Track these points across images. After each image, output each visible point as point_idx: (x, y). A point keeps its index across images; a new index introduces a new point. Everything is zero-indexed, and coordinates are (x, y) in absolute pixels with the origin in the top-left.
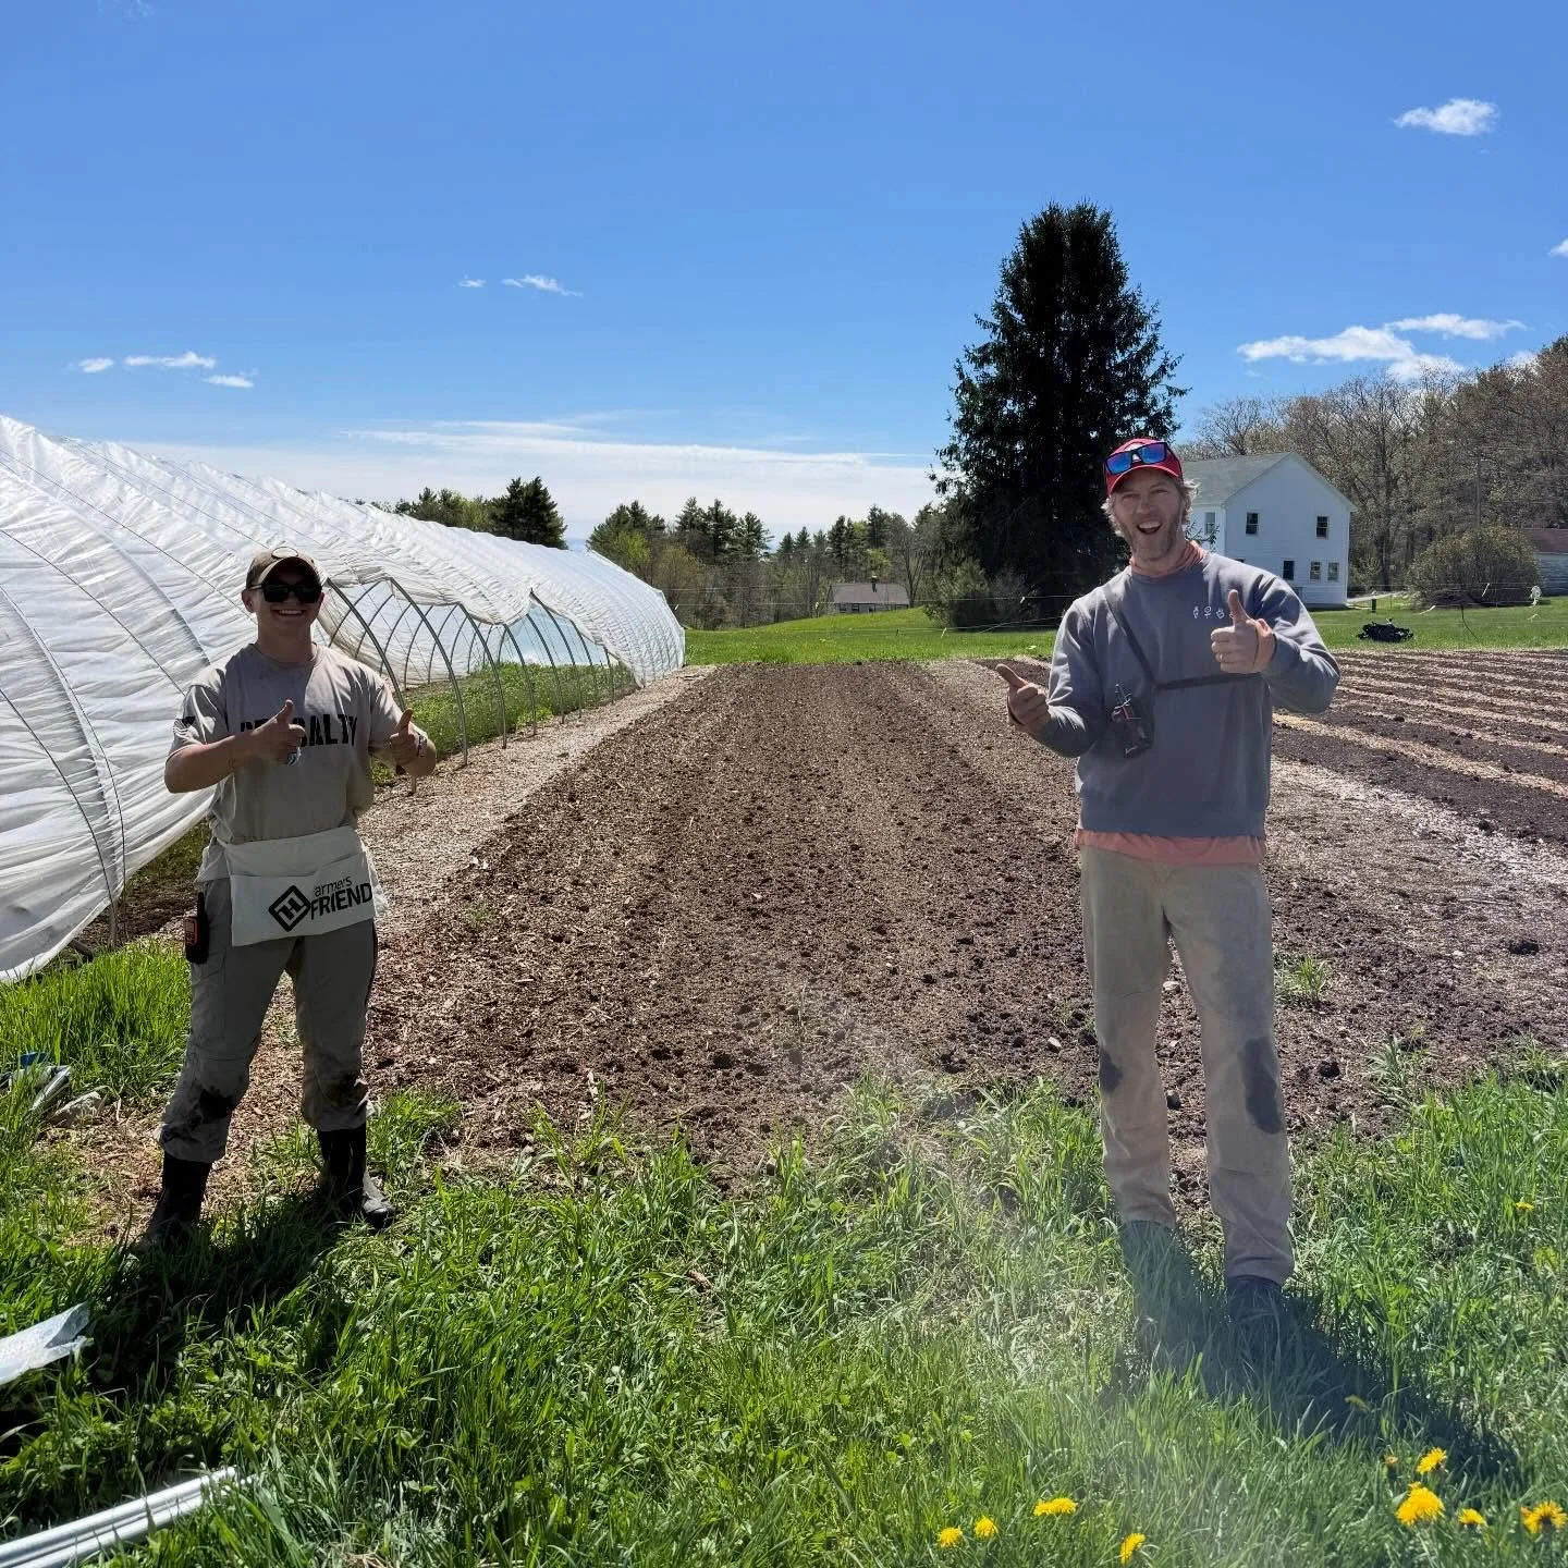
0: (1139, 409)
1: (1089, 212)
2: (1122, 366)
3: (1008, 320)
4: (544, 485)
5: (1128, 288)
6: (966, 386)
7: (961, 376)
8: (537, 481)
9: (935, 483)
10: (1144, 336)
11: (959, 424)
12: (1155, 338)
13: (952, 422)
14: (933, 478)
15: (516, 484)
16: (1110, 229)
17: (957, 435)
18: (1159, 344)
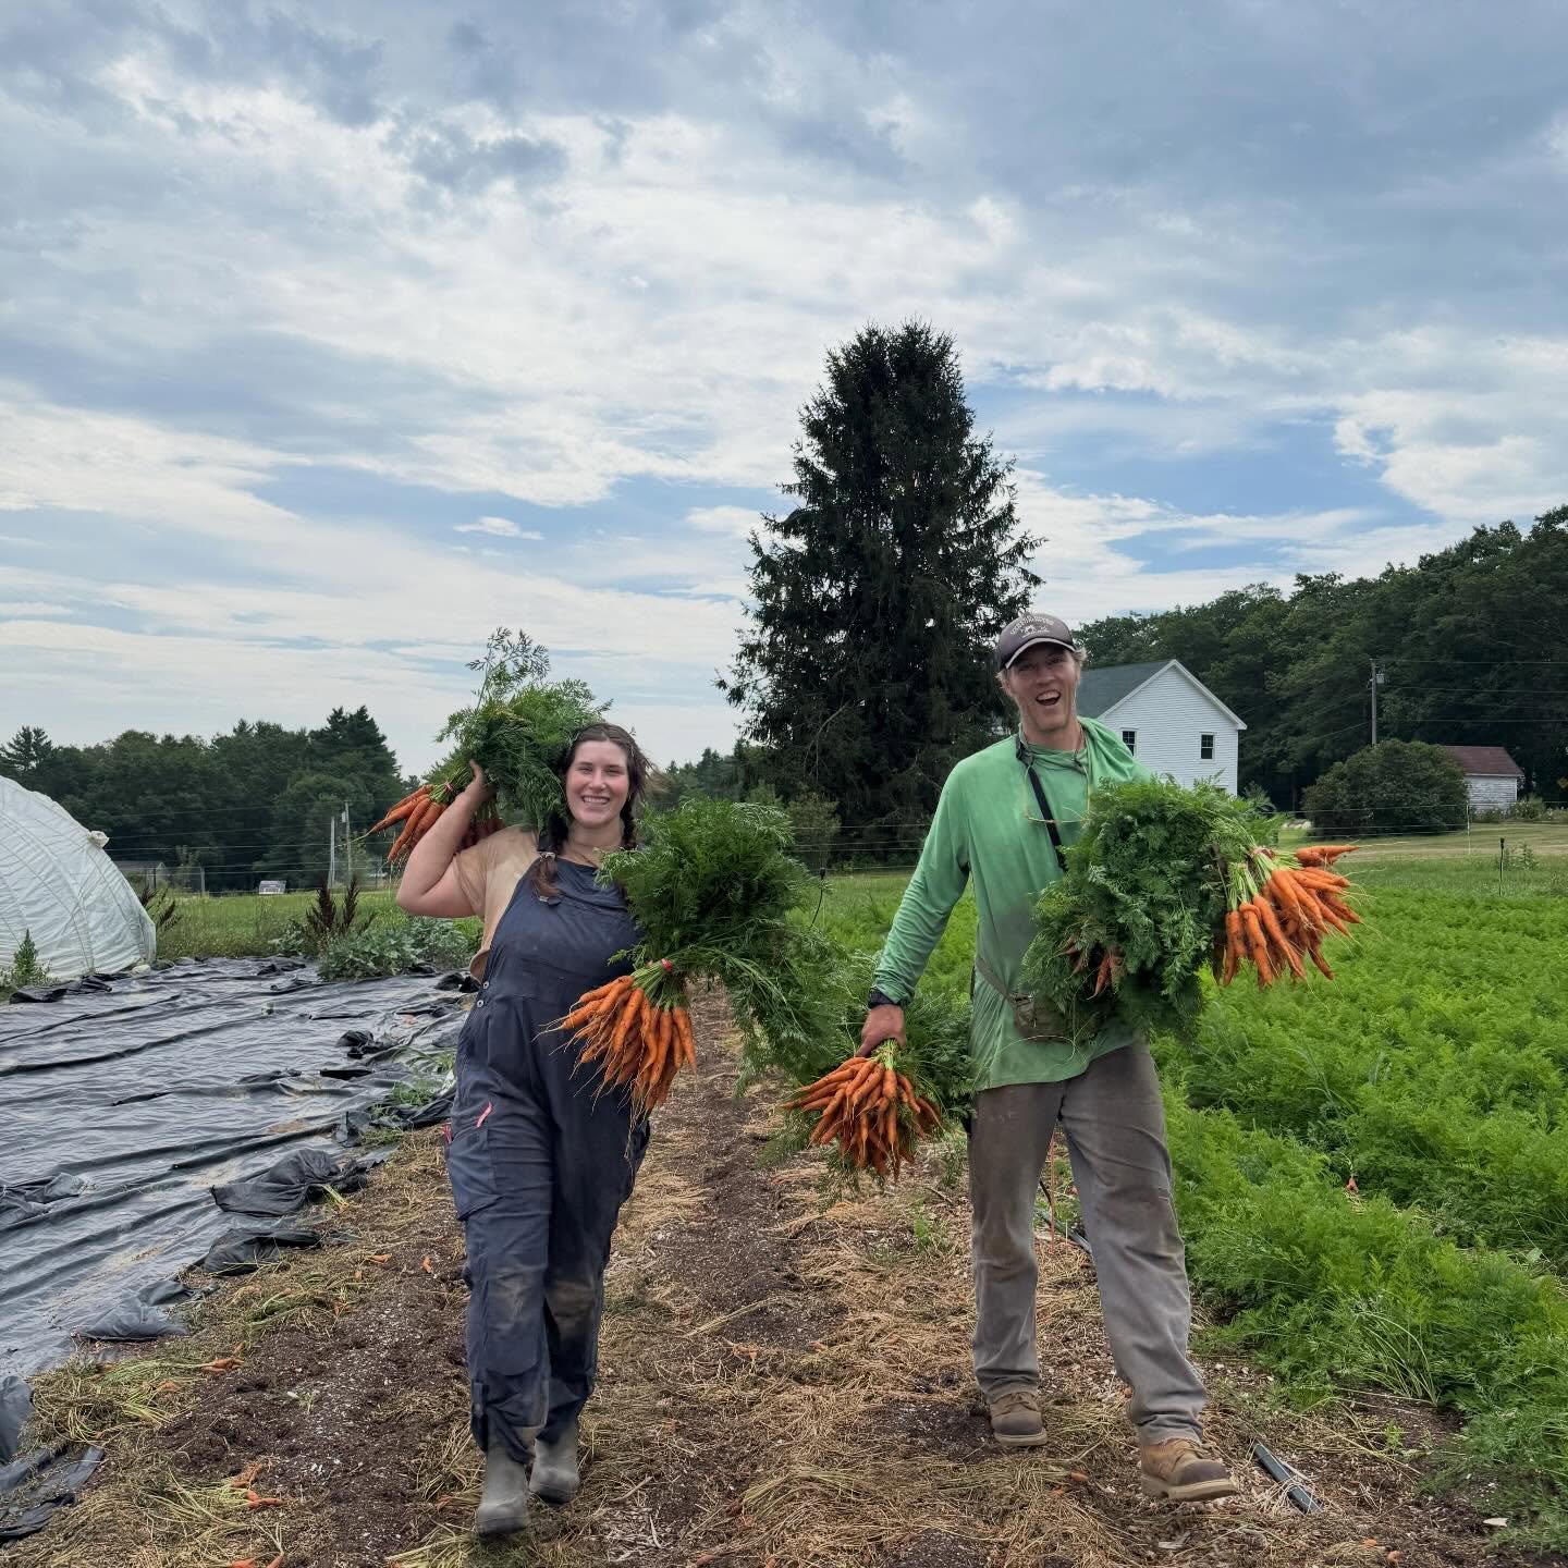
0: (987, 594)
1: (921, 333)
2: (967, 536)
3: (819, 478)
4: (371, 714)
5: (976, 435)
6: (766, 564)
7: (758, 550)
8: (362, 711)
9: (728, 691)
10: (996, 503)
11: (758, 616)
12: (1010, 508)
13: (751, 614)
14: (722, 684)
15: (338, 714)
16: (951, 358)
17: (758, 629)
18: (1015, 515)
